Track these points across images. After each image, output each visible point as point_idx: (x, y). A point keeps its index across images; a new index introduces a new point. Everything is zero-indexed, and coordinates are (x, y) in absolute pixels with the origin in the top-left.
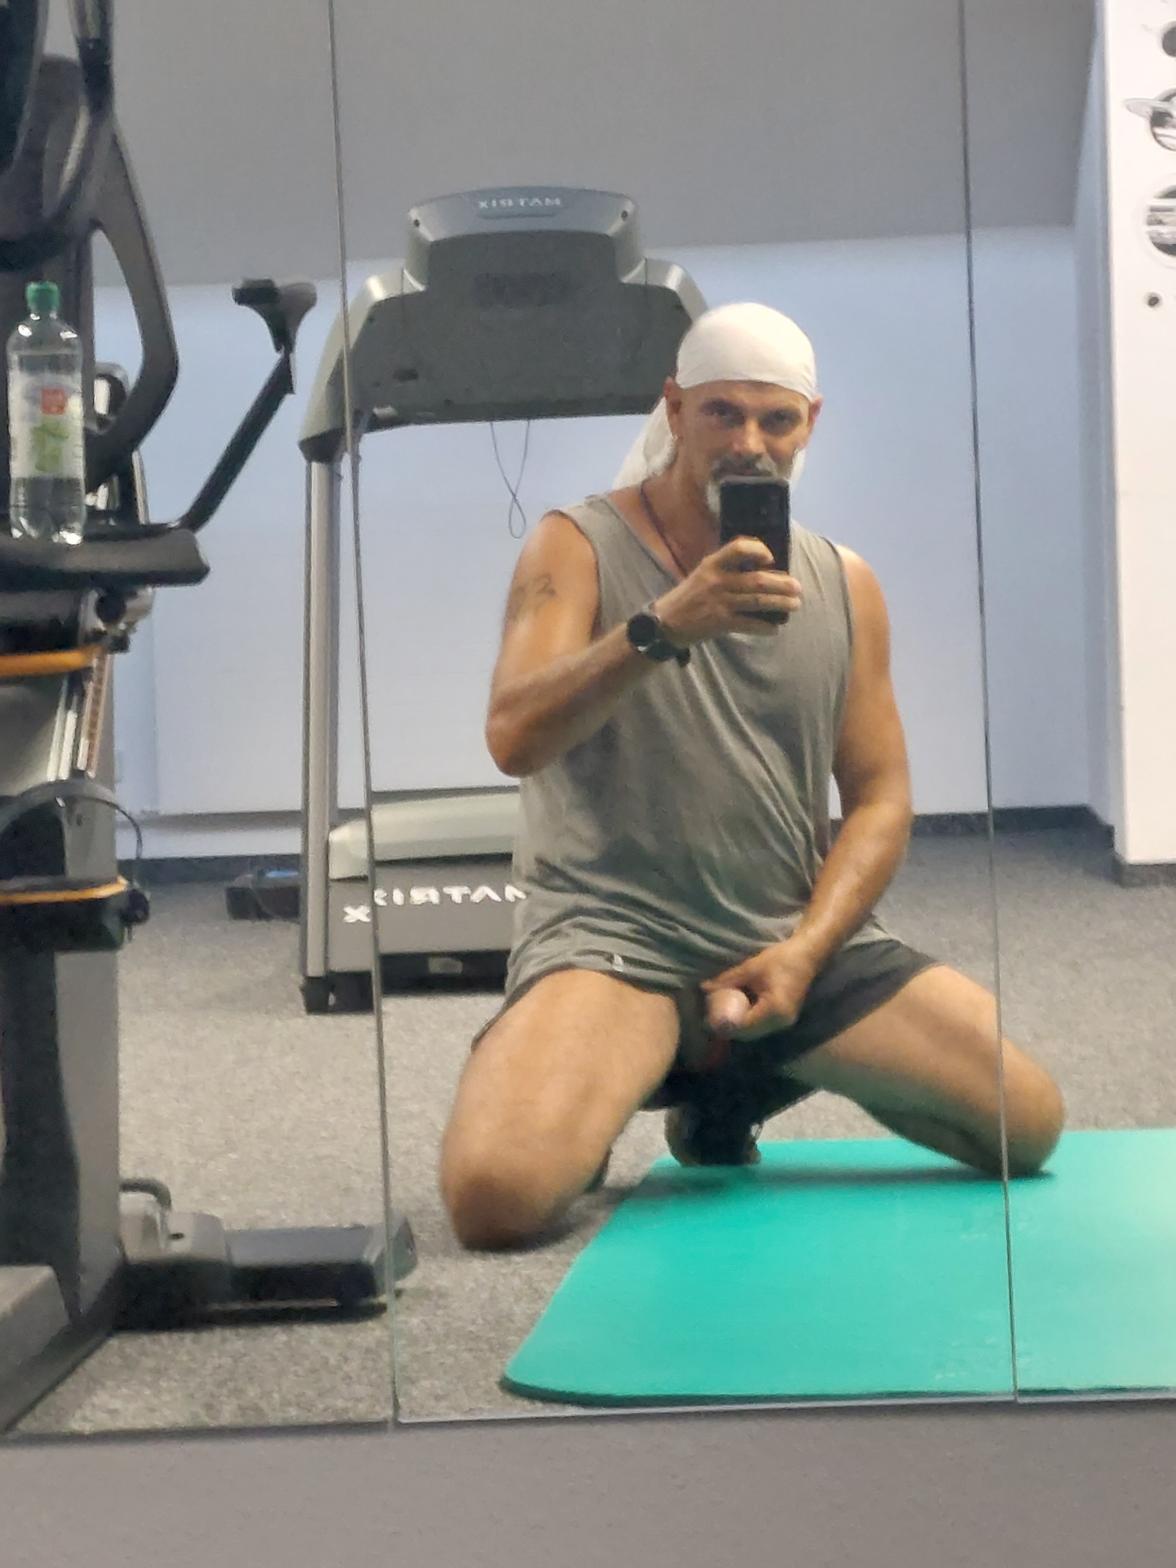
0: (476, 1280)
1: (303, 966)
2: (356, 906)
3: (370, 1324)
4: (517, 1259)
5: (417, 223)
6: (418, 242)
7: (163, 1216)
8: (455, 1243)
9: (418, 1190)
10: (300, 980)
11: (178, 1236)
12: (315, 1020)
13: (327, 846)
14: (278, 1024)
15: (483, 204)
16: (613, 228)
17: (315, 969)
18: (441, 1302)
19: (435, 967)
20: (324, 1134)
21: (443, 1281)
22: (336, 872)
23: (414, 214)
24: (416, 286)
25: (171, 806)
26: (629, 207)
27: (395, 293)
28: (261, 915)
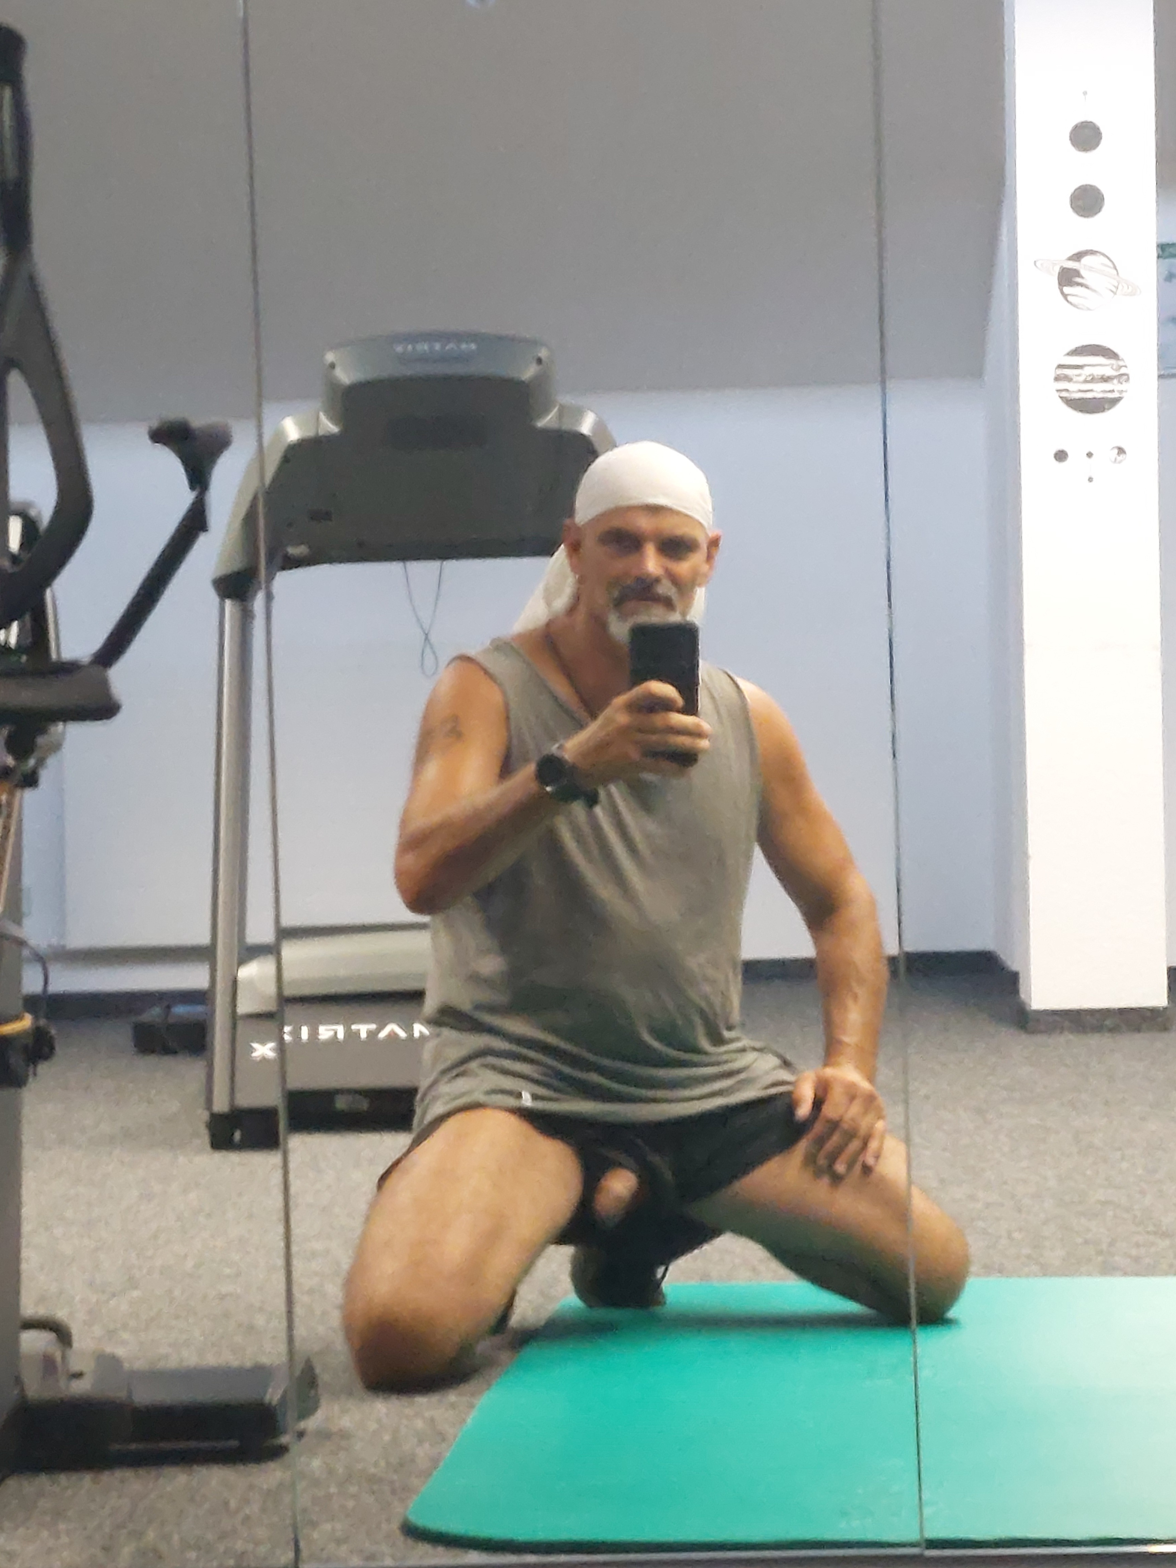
0: (379, 1421)
1: (209, 1101)
2: (263, 1042)
3: (272, 1465)
4: (421, 1400)
5: (332, 366)
6: (333, 386)
7: (64, 1357)
8: (359, 1385)
9: (321, 1329)
10: (205, 1116)
11: (78, 1375)
12: (219, 1157)
13: (235, 982)
14: (181, 1159)
15: (399, 349)
16: (529, 373)
17: (221, 1105)
18: (343, 1443)
19: (341, 1103)
20: (228, 1271)
21: (346, 1422)
22: (244, 1007)
23: (330, 357)
24: (329, 427)
25: (78, 940)
26: (543, 353)
27: (310, 433)
28: (168, 1051)
